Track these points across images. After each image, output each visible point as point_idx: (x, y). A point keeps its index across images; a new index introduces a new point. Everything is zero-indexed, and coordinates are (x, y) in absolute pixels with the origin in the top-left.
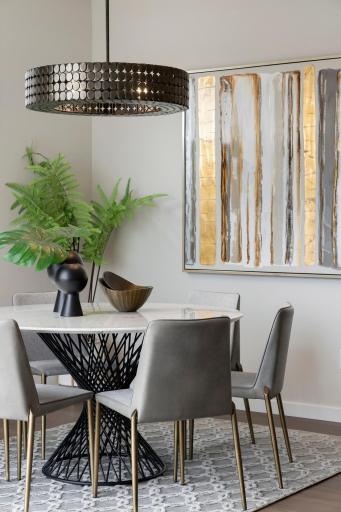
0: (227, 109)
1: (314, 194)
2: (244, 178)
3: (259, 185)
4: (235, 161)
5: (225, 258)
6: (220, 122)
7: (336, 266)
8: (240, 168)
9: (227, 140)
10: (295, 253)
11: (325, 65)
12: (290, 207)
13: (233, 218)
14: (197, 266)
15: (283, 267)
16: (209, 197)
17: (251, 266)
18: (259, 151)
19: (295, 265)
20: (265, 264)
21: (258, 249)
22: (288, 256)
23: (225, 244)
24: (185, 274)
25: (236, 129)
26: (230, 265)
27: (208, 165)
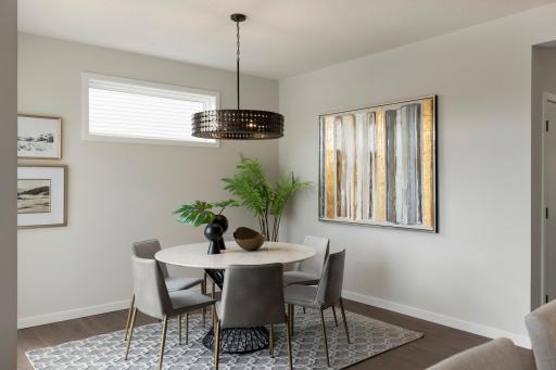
0: (339, 133)
1: (384, 180)
2: (348, 171)
3: (355, 175)
4: (343, 162)
5: (339, 215)
6: (335, 141)
7: (395, 222)
8: (346, 166)
9: (339, 147)
10: (374, 213)
11: (389, 108)
12: (371, 187)
13: (343, 193)
14: (325, 218)
15: (367, 221)
16: (331, 182)
17: (351, 220)
18: (356, 157)
19: (374, 220)
20: (359, 219)
21: (355, 211)
22: (370, 215)
23: (339, 207)
24: (321, 224)
25: (344, 144)
26: (341, 219)
27: (331, 164)
